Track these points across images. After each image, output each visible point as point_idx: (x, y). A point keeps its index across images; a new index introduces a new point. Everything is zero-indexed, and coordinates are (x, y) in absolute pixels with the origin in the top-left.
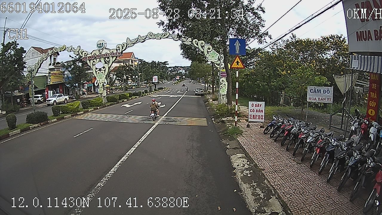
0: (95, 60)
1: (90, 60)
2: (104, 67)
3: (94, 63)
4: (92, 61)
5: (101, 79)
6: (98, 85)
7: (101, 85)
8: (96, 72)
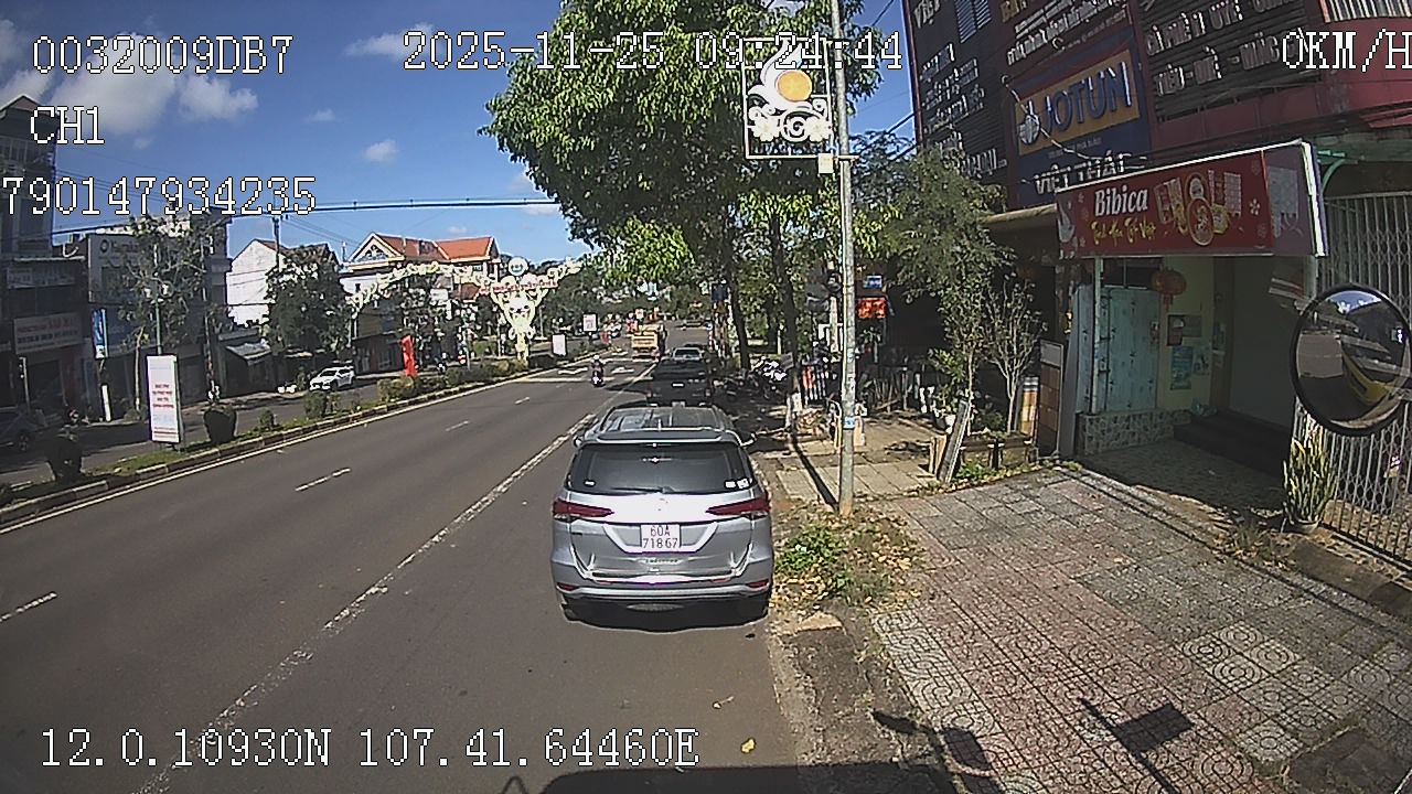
0: (508, 294)
1: (496, 294)
2: (526, 307)
3: (506, 300)
4: (500, 296)
5: (522, 326)
6: (516, 339)
7: (521, 339)
8: (511, 314)
